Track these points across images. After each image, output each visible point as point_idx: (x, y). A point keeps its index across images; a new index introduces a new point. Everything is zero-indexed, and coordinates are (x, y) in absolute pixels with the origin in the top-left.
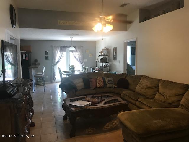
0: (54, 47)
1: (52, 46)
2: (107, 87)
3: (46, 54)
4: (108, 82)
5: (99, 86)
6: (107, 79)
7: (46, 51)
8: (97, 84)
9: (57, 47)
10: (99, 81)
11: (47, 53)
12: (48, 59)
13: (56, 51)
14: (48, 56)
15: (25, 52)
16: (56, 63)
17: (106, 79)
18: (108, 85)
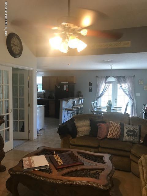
0: (99, 77)
1: (96, 76)
2: (124, 140)
3: (89, 86)
4: (127, 133)
5: (110, 136)
6: (127, 128)
7: (90, 82)
8: (109, 132)
9: (102, 77)
10: (113, 129)
11: (91, 84)
12: (92, 91)
13: (101, 82)
14: (92, 88)
15: (67, 83)
16: (100, 95)
17: (125, 127)
18: (126, 137)
